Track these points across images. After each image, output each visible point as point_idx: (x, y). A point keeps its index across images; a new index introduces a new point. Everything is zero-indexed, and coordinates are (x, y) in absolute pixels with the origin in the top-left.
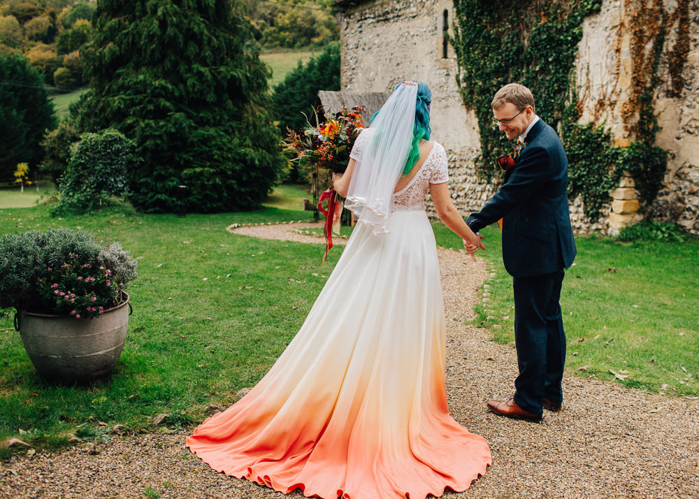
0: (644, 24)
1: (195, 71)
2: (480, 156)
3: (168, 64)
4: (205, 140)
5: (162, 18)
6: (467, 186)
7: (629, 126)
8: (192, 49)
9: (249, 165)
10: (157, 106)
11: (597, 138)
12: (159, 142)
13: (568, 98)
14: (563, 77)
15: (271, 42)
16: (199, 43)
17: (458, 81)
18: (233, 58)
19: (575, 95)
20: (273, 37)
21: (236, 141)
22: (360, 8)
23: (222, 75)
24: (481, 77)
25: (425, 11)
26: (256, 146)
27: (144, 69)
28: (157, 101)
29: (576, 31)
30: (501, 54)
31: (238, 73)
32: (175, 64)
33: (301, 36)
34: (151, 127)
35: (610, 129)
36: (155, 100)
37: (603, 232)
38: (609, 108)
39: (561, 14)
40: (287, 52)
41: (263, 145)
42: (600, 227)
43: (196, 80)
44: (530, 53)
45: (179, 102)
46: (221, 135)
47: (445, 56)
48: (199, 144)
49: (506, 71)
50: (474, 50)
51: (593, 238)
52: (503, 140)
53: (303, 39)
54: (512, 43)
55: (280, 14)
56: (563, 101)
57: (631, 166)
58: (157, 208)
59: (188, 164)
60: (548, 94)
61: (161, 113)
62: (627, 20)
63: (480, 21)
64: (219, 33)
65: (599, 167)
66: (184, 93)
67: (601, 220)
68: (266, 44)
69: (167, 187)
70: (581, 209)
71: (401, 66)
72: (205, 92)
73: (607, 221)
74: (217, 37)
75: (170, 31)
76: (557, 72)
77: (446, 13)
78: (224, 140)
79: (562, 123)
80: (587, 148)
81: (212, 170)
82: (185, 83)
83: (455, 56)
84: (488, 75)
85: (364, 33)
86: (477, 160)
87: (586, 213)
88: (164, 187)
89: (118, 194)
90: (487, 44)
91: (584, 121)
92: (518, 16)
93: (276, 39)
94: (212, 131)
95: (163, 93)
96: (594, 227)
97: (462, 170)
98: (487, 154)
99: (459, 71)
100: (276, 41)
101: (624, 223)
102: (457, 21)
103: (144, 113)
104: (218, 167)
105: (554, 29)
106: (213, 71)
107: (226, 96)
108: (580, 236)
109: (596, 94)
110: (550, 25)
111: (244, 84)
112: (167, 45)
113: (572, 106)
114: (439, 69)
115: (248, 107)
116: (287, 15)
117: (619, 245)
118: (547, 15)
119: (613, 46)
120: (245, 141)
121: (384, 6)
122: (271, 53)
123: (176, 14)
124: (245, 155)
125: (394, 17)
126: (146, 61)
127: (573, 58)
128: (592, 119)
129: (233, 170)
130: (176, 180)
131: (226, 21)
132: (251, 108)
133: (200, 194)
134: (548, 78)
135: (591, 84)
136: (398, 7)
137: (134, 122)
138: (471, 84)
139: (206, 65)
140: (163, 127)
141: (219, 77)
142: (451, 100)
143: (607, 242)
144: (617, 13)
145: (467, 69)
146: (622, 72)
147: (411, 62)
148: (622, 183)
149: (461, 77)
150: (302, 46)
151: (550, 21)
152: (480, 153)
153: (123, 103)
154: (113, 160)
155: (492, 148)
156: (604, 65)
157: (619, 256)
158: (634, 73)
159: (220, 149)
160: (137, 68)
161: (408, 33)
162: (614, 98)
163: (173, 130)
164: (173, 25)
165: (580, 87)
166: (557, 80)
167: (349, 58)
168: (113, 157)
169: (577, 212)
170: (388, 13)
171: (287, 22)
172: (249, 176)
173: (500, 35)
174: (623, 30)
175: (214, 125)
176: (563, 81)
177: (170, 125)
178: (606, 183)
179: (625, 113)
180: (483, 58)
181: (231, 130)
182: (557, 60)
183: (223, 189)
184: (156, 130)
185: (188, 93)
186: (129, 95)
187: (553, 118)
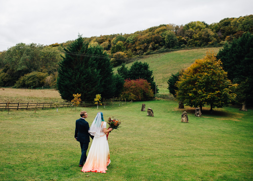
15: (191, 45)
20: (192, 43)
33: (204, 42)
40: (198, 48)
53: (205, 43)
55: (194, 34)
68: (189, 46)
93: (193, 43)
100: (193, 44)
116: (198, 34)
122: (191, 49)
150: (204, 45)
171: (198, 36)
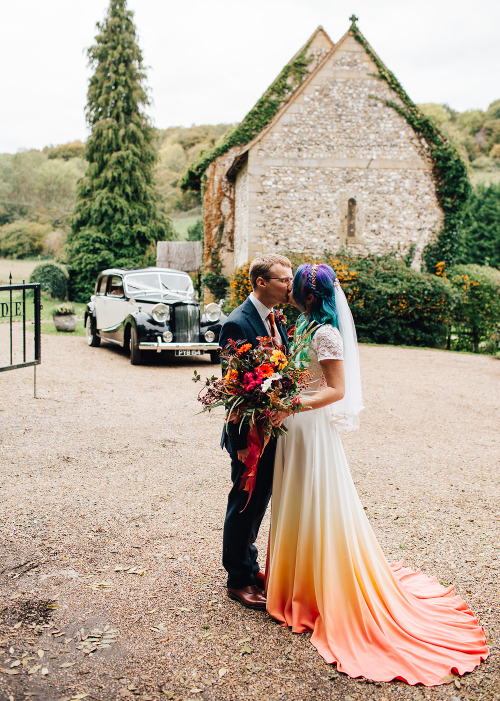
1: (117, 228)
3: (104, 225)
8: (118, 216)
10: (95, 247)
12: (93, 266)
16: (122, 211)
18: (143, 220)
23: (134, 230)
27: (93, 227)
31: (144, 229)
32: (109, 224)
34: (90, 258)
36: (94, 244)
43: (119, 233)
45: (108, 245)
61: (95, 251)
64: (135, 206)
66: (111, 240)
72: (123, 239)
74: (134, 209)
75: (104, 208)
82: (112, 234)
95: (99, 240)
103: (88, 250)
106: (128, 228)
107: (137, 241)
111: (147, 234)
112: (103, 215)
126: (94, 223)
132: (150, 248)
141: (132, 231)
160: (91, 226)
164: (105, 204)
175: (129, 257)
185: (113, 240)
186: (83, 241)
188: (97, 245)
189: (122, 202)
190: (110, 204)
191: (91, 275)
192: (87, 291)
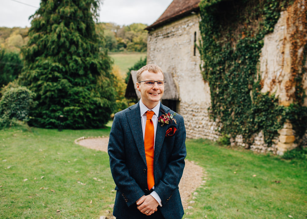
0: (298, 38)
1: (73, 59)
2: (210, 107)
3: (60, 55)
4: (77, 93)
5: (58, 33)
6: (204, 122)
7: (289, 94)
8: (73, 49)
9: (98, 106)
10: (54, 76)
11: (271, 100)
12: (53, 93)
13: (256, 78)
14: (253, 66)
16: (77, 45)
17: (201, 68)
18: (94, 54)
19: (260, 77)
21: (92, 94)
22: (156, 31)
23: (88, 61)
24: (212, 66)
25: (185, 32)
26: (102, 97)
27: (49, 58)
28: (54, 73)
29: (260, 42)
30: (221, 54)
31: (95, 61)
32: (65, 56)
34: (50, 86)
35: (278, 96)
36: (52, 73)
37: (274, 153)
38: (278, 84)
39: (253, 33)
41: (106, 96)
42: (272, 149)
43: (75, 64)
44: (236, 54)
45: (65, 74)
46: (85, 91)
47: (195, 55)
48: (74, 95)
49: (224, 63)
50: (208, 52)
51: (269, 156)
52: (222, 99)
54: (227, 48)
56: (253, 79)
57: (290, 117)
58: (50, 126)
59: (67, 105)
60: (245, 76)
61: (55, 79)
62: (288, 37)
63: (212, 37)
64: (87, 41)
65: (272, 116)
66: (68, 70)
67: (273, 145)
69: (56, 116)
70: (262, 139)
71: (174, 60)
72: (78, 69)
73: (277, 146)
74: (86, 43)
75: (62, 40)
76: (250, 64)
77: (195, 33)
78: (87, 93)
79: (253, 91)
80: (266, 106)
81: (79, 108)
82: (68, 64)
83: (199, 55)
84: (215, 65)
85: (158, 43)
86: (209, 109)
87: (265, 141)
88: (54, 116)
89: (21, 120)
90: (215, 48)
91: (264, 91)
92: (230, 34)
94: (81, 89)
95: (57, 69)
96: (269, 149)
97: (202, 114)
98: (214, 106)
99: (201, 62)
101: (286, 148)
102: (201, 37)
103: (47, 78)
104: (82, 106)
105: (249, 41)
106: (83, 60)
107: (89, 72)
108: (261, 154)
109: (271, 76)
110: (247, 39)
111: (98, 66)
112: (60, 46)
113: (258, 83)
114: (192, 61)
115: (100, 77)
117: (283, 162)
118: (245, 34)
119: (280, 50)
120: (97, 94)
121: (167, 30)
123: (65, 31)
124: (96, 101)
125: (171, 36)
126: (50, 54)
127: (259, 56)
128: (269, 90)
129: (90, 109)
130: (61, 112)
131: (91, 36)
132: (101, 78)
133: (71, 119)
134: (245, 67)
135: (268, 71)
136: (173, 30)
137: (42, 83)
138: (206, 69)
139: (80, 57)
140: (55, 86)
141: (86, 63)
142: (197, 77)
143: (277, 159)
144: (283, 33)
145: (205, 62)
146: (285, 65)
147: (178, 57)
148: (285, 126)
149: (202, 66)
151: (246, 37)
152: (211, 105)
153: (37, 73)
154: (21, 102)
155: (217, 103)
156: (275, 61)
157: (283, 169)
158: (292, 65)
159: (84, 98)
160: (46, 57)
161: (178, 43)
162: (281, 79)
163: (60, 88)
164: (63, 37)
165: (262, 72)
166: (250, 68)
167: (150, 55)
168: (21, 100)
169: (260, 140)
170: (168, 33)
172: (98, 111)
173: (221, 44)
174: (286, 42)
175: (83, 86)
176: (253, 69)
177: (59, 85)
178: (276, 125)
179: (287, 87)
180: (213, 56)
181: (90, 89)
182: (250, 58)
183: (84, 117)
184: (52, 87)
185: (70, 70)
186: (41, 70)
187: (248, 88)
188: (57, 74)
189: (77, 36)
190: (66, 37)
191: (50, 101)
192: (45, 117)
